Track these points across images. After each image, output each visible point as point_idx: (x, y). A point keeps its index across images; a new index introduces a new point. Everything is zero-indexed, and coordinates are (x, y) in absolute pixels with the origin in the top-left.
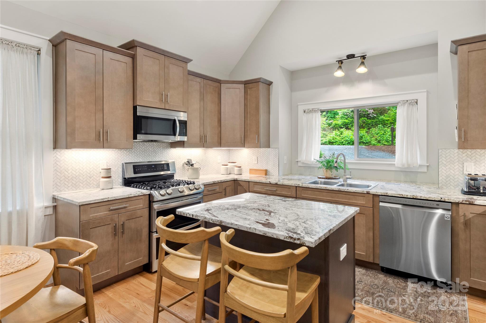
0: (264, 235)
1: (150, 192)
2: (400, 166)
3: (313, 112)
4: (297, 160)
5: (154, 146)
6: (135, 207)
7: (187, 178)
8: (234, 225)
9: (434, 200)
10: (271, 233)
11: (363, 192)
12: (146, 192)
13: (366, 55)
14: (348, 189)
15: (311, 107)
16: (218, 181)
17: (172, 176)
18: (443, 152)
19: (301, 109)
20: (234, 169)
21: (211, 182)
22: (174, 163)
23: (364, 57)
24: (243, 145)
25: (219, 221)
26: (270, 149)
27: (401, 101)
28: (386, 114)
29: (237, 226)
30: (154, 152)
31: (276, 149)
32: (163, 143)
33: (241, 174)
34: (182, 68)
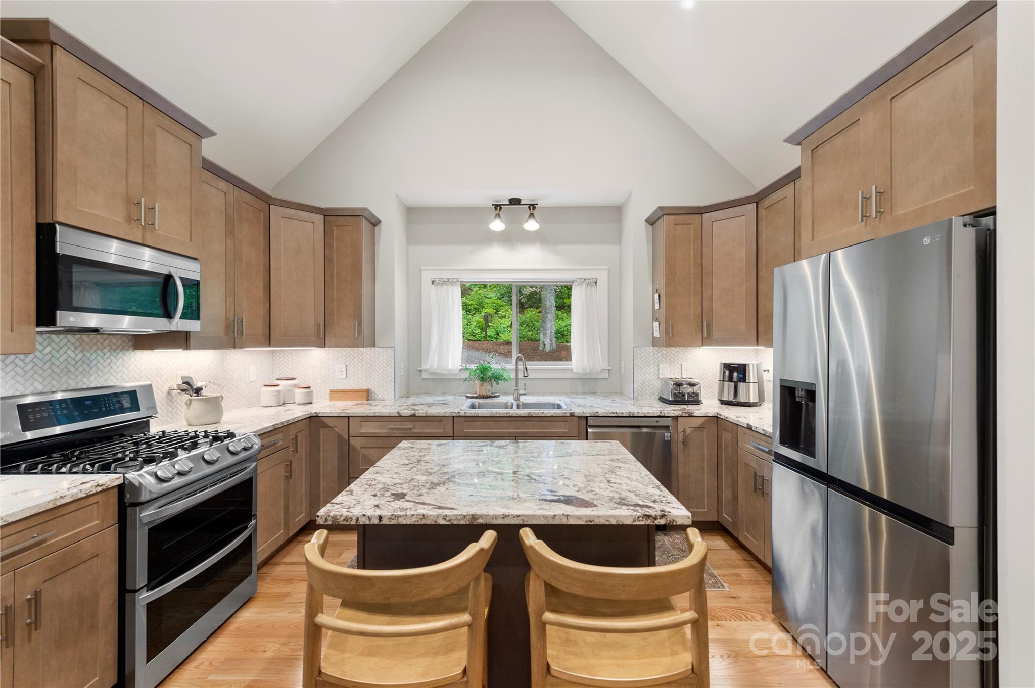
0: (588, 525)
1: (124, 477)
2: (581, 372)
3: (448, 285)
4: (419, 369)
5: (84, 343)
6: (73, 533)
7: (185, 423)
8: (512, 517)
9: (652, 415)
10: (603, 516)
11: (565, 415)
12: (113, 481)
13: (537, 204)
14: (543, 411)
15: (445, 276)
16: (282, 423)
17: (143, 425)
18: (639, 351)
19: (427, 277)
20: (294, 392)
21: (268, 427)
22: (149, 388)
23: (532, 206)
24: (322, 342)
25: (468, 517)
26: (377, 349)
27: (578, 279)
28: (469, 295)
29: (519, 518)
30: (84, 362)
31: (390, 349)
32: (111, 336)
33: (311, 403)
34: (187, 147)
